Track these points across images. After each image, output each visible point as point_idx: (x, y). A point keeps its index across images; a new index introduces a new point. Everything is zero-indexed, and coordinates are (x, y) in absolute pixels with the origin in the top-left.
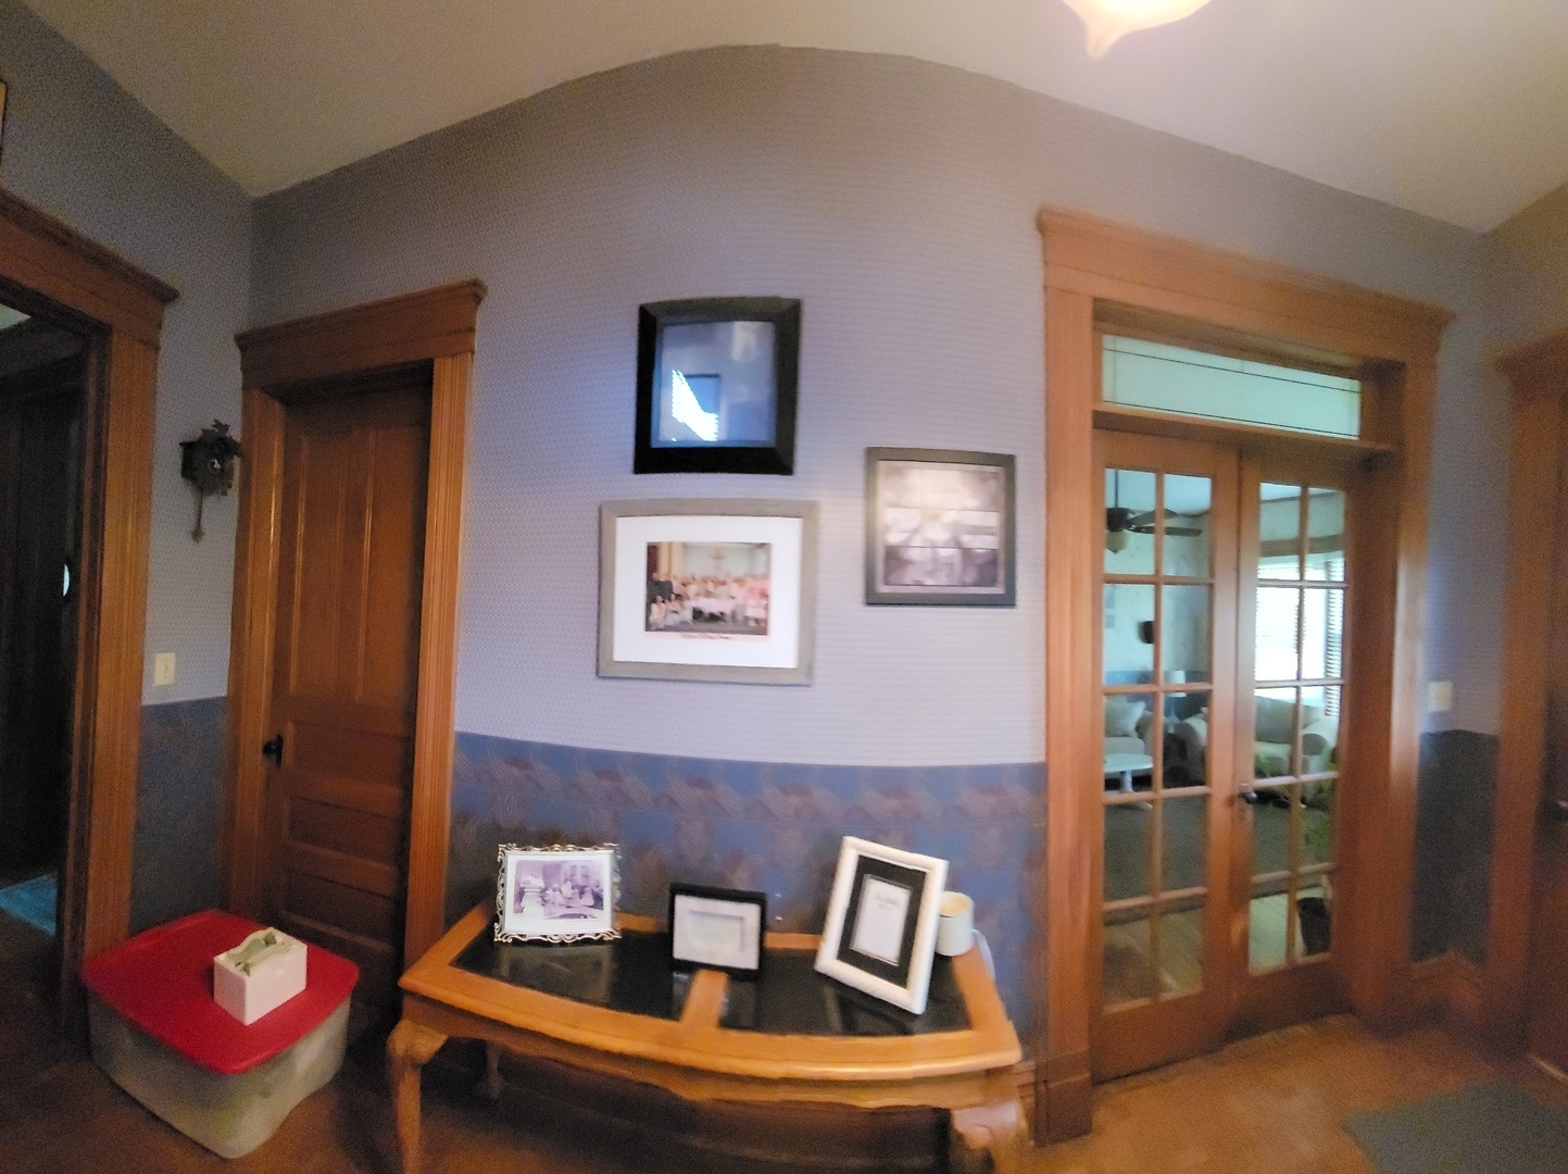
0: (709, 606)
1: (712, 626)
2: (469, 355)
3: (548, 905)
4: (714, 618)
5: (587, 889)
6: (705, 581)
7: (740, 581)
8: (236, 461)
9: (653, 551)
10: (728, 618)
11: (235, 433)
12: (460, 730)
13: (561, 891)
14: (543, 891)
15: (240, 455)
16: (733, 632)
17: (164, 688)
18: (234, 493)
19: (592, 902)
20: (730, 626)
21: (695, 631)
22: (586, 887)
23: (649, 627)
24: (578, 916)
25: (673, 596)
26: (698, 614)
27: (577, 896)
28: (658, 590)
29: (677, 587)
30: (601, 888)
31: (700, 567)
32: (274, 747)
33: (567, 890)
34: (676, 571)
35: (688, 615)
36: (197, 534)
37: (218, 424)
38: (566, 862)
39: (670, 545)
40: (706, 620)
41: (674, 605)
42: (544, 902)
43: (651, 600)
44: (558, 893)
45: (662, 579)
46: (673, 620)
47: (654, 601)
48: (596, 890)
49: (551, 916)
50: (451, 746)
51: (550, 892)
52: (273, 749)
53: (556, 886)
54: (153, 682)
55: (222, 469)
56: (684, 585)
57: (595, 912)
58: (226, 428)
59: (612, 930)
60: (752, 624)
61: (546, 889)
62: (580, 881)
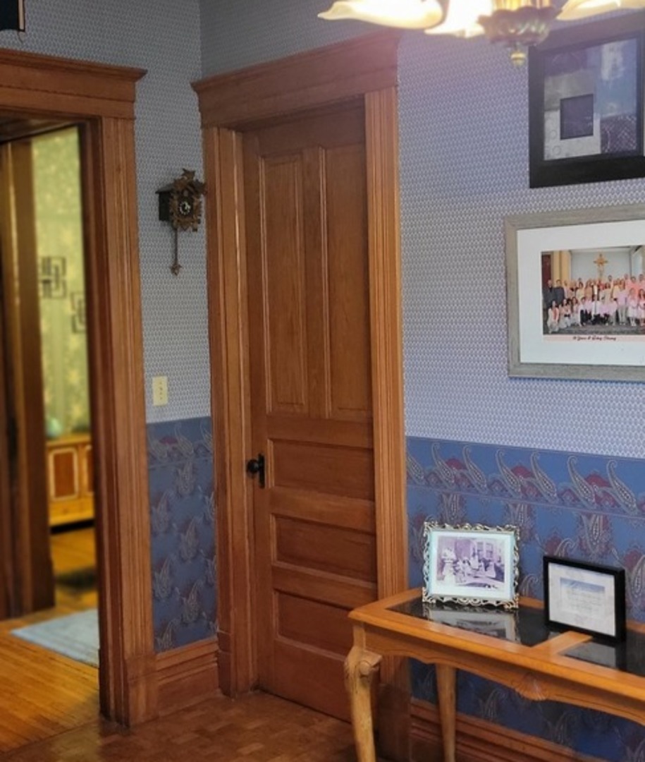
0: (596, 308)
1: (598, 327)
2: (393, 89)
3: (459, 574)
4: (601, 320)
5: (491, 563)
6: (590, 285)
7: (621, 284)
8: (202, 199)
9: (547, 259)
10: (613, 319)
11: (200, 177)
12: (410, 435)
13: (469, 564)
14: (455, 562)
15: (206, 194)
16: (618, 333)
17: (161, 408)
18: (202, 227)
19: (494, 575)
20: (614, 327)
21: (584, 333)
22: (490, 561)
23: (546, 330)
24: (484, 585)
25: (565, 301)
26: (586, 316)
27: (483, 568)
28: (553, 296)
29: (568, 294)
30: (502, 563)
31: (586, 272)
32: (256, 465)
33: (475, 563)
34: (566, 278)
35: (577, 318)
36: (175, 268)
37: (186, 172)
38: (474, 539)
39: (561, 252)
40: (593, 322)
41: (565, 310)
42: (456, 572)
43: (547, 306)
44: (467, 564)
45: (555, 286)
46: (565, 323)
47: (551, 306)
48: (498, 565)
49: (460, 583)
50: (403, 449)
51: (460, 563)
52: (256, 467)
53: (466, 558)
54: (152, 402)
55: (192, 209)
56: (572, 289)
57: (497, 583)
58: (193, 173)
59: (512, 601)
60: (633, 324)
61: (457, 561)
62: (485, 555)
